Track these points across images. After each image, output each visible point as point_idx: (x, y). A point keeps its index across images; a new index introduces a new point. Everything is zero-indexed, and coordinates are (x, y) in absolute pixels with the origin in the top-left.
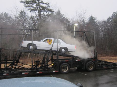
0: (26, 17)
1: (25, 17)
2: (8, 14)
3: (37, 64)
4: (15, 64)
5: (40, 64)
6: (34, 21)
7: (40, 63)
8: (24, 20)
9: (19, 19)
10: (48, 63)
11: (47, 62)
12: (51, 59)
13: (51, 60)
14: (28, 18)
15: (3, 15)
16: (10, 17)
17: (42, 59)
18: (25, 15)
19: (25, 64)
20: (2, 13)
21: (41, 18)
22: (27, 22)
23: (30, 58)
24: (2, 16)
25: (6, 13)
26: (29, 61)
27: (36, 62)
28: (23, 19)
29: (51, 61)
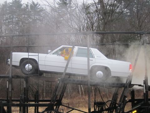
0: (72, 7)
1: (70, 7)
2: (37, 4)
3: (99, 109)
4: (55, 107)
5: (106, 110)
6: (89, 13)
7: (106, 107)
8: (69, 13)
9: (59, 13)
10: (124, 107)
11: (122, 106)
12: (130, 99)
13: (130, 101)
14: (77, 9)
15: (29, 7)
16: (42, 10)
17: (111, 99)
18: (70, 4)
19: (73, 109)
20: (27, 3)
21: (104, 6)
22: (75, 17)
23: (82, 94)
24: (28, 10)
25: (33, 3)
26: (82, 102)
27: (96, 104)
28: (68, 11)
29: (130, 104)
